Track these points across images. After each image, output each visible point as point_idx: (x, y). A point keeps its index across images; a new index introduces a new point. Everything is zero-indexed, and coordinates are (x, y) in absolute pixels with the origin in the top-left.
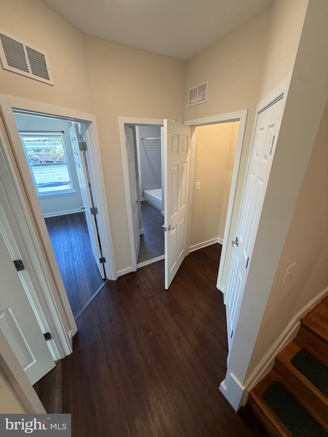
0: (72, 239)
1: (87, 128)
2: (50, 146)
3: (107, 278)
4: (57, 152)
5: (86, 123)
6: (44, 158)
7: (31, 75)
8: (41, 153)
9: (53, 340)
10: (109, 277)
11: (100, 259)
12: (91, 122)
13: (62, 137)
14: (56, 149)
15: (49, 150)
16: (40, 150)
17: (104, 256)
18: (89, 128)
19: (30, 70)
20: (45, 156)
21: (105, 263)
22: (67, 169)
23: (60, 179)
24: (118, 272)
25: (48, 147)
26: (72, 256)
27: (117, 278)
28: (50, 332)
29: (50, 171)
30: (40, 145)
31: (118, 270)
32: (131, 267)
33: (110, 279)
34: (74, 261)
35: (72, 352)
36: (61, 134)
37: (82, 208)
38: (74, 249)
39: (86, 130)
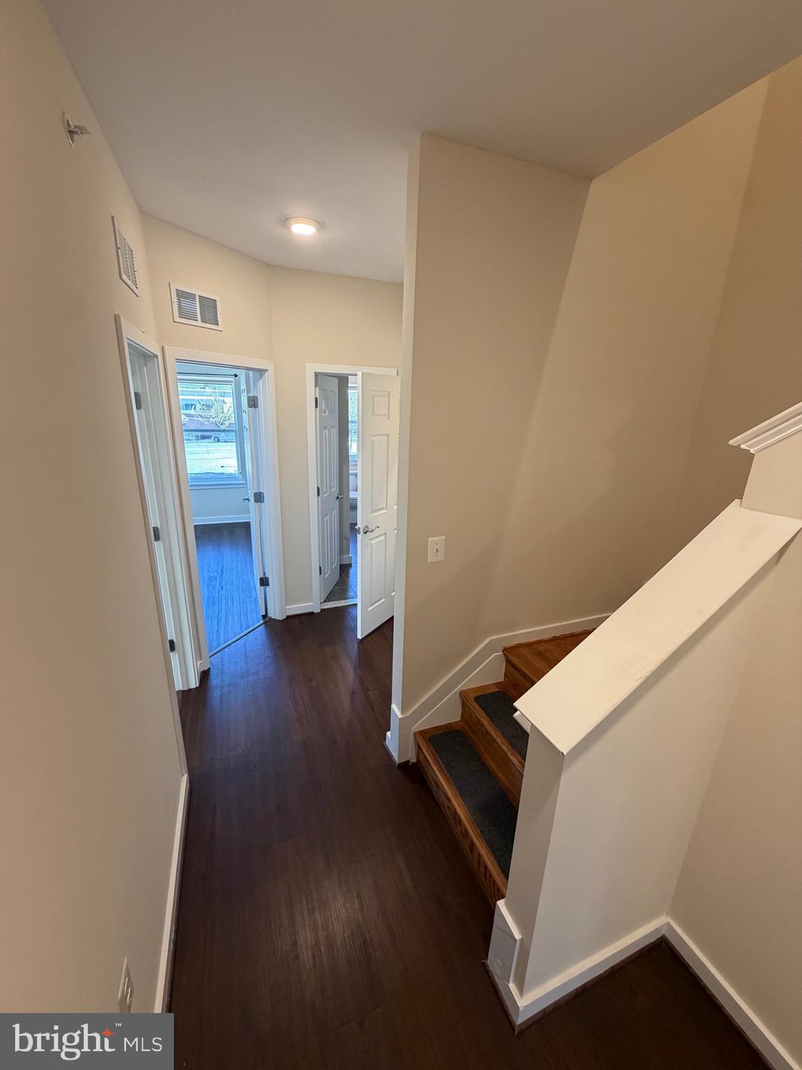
0: (225, 560)
1: (261, 378)
2: (213, 398)
3: (269, 615)
4: (225, 410)
5: (261, 372)
6: (198, 421)
7: (199, 323)
8: (192, 412)
9: (177, 655)
10: (271, 614)
11: (262, 580)
12: (267, 370)
13: (233, 384)
14: (225, 405)
15: (209, 407)
16: (192, 405)
17: (267, 576)
18: (264, 377)
19: (199, 318)
20: (200, 419)
21: (268, 587)
22: (235, 448)
23: (223, 467)
24: (288, 607)
25: (208, 400)
26: (220, 583)
27: (285, 617)
28: (175, 640)
29: (206, 449)
30: (194, 395)
31: (287, 605)
32: (312, 604)
33: (273, 617)
34: (222, 589)
35: (198, 686)
36: (232, 379)
37: (245, 499)
38: (225, 575)
39: (258, 381)
